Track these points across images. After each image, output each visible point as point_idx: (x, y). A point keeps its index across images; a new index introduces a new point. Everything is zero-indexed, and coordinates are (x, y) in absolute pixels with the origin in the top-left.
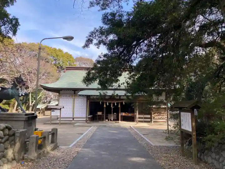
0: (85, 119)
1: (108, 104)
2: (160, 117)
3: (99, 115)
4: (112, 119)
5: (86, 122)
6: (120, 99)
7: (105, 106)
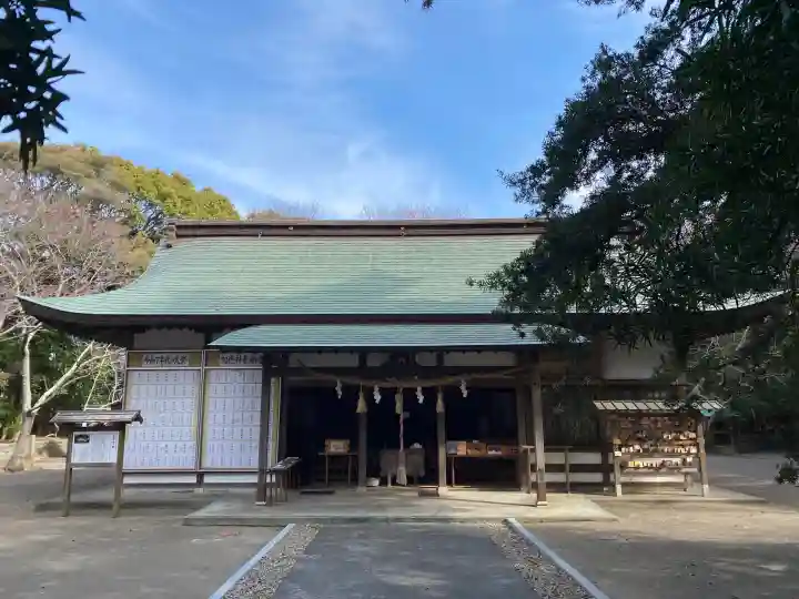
0: (254, 479)
1: (378, 398)
2: (656, 461)
3: (334, 458)
4: (403, 479)
5: (262, 495)
6: (440, 370)
7: (361, 406)
